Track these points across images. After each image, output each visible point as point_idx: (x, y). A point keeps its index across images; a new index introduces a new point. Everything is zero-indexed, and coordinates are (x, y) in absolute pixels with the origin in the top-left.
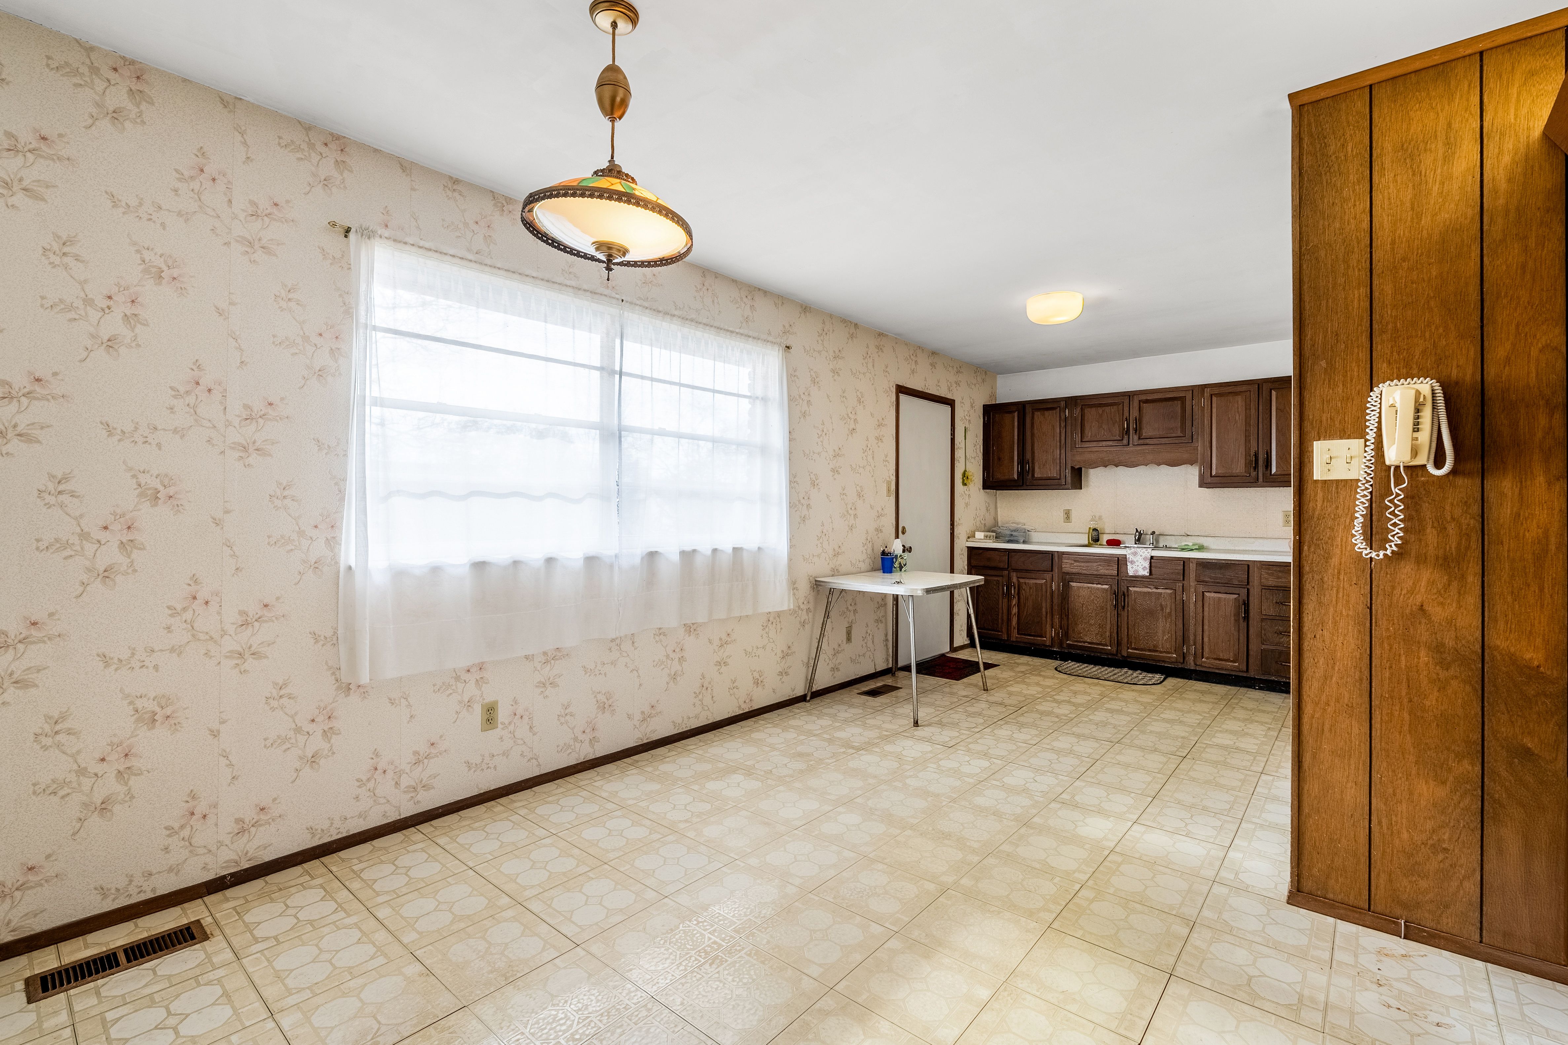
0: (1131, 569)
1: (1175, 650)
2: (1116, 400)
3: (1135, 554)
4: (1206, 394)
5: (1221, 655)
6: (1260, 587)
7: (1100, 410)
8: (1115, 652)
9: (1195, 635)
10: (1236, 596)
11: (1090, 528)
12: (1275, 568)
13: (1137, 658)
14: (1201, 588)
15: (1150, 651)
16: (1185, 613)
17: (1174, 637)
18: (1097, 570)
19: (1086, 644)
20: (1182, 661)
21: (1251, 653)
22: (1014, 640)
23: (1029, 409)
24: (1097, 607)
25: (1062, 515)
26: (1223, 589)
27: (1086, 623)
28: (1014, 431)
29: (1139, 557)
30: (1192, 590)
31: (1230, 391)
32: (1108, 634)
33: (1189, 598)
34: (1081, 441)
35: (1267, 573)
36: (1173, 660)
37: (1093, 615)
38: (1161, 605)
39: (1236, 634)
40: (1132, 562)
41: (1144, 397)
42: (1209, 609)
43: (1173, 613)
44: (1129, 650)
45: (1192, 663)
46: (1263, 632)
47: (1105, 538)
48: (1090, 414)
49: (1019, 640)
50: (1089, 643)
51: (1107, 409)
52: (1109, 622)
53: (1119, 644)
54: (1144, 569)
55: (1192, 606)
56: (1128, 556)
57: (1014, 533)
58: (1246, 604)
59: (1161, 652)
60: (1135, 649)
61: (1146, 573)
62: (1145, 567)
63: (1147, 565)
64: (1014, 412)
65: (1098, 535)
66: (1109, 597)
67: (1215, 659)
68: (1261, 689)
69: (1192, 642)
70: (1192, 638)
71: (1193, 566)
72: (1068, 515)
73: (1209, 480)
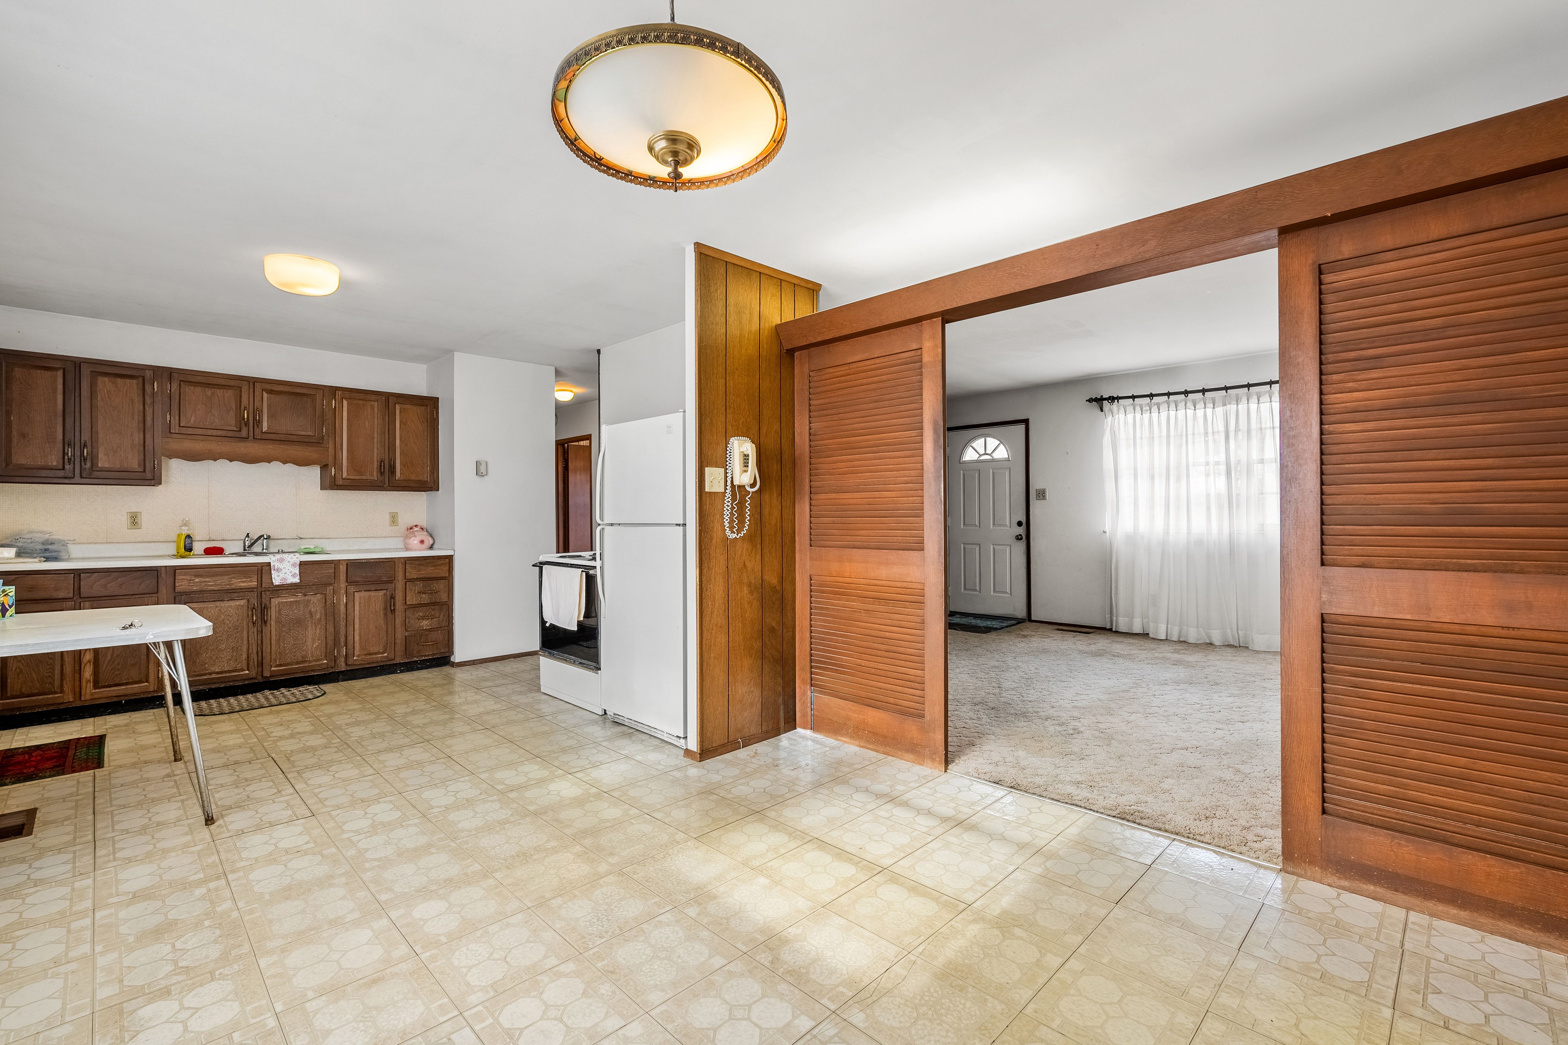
0: (276, 578)
1: (326, 656)
2: (232, 383)
3: (281, 561)
4: (337, 397)
5: (372, 649)
6: (404, 581)
7: (209, 392)
8: (254, 675)
9: (346, 637)
10: (385, 591)
11: (179, 535)
12: (417, 562)
13: (282, 675)
14: (352, 589)
15: (298, 663)
16: (336, 616)
17: (324, 642)
18: (229, 585)
19: (213, 676)
20: (333, 665)
21: (397, 641)
22: (88, 697)
23: (86, 371)
24: (229, 628)
25: (125, 520)
26: (373, 587)
27: (212, 650)
28: (55, 399)
29: (287, 563)
30: (343, 591)
31: (361, 398)
32: (245, 656)
33: (339, 599)
34: (179, 426)
35: (411, 568)
36: (324, 666)
37: (224, 637)
38: (311, 613)
39: (384, 626)
40: (278, 570)
41: (268, 387)
42: (360, 607)
43: (323, 618)
44: (272, 669)
45: (343, 664)
46: (407, 620)
47: (199, 548)
48: (192, 394)
49: (96, 696)
50: (218, 673)
51: (219, 392)
52: (245, 642)
53: (261, 664)
54: (294, 576)
55: (342, 608)
56: (272, 564)
57: (50, 547)
58: (393, 597)
59: (310, 662)
60: (280, 665)
61: (297, 580)
62: (295, 574)
63: (297, 571)
64: (56, 369)
65: (192, 543)
66: (245, 614)
67: (366, 655)
68: (402, 672)
69: (343, 644)
70: (342, 640)
71: (343, 568)
72: (134, 520)
73: (340, 482)
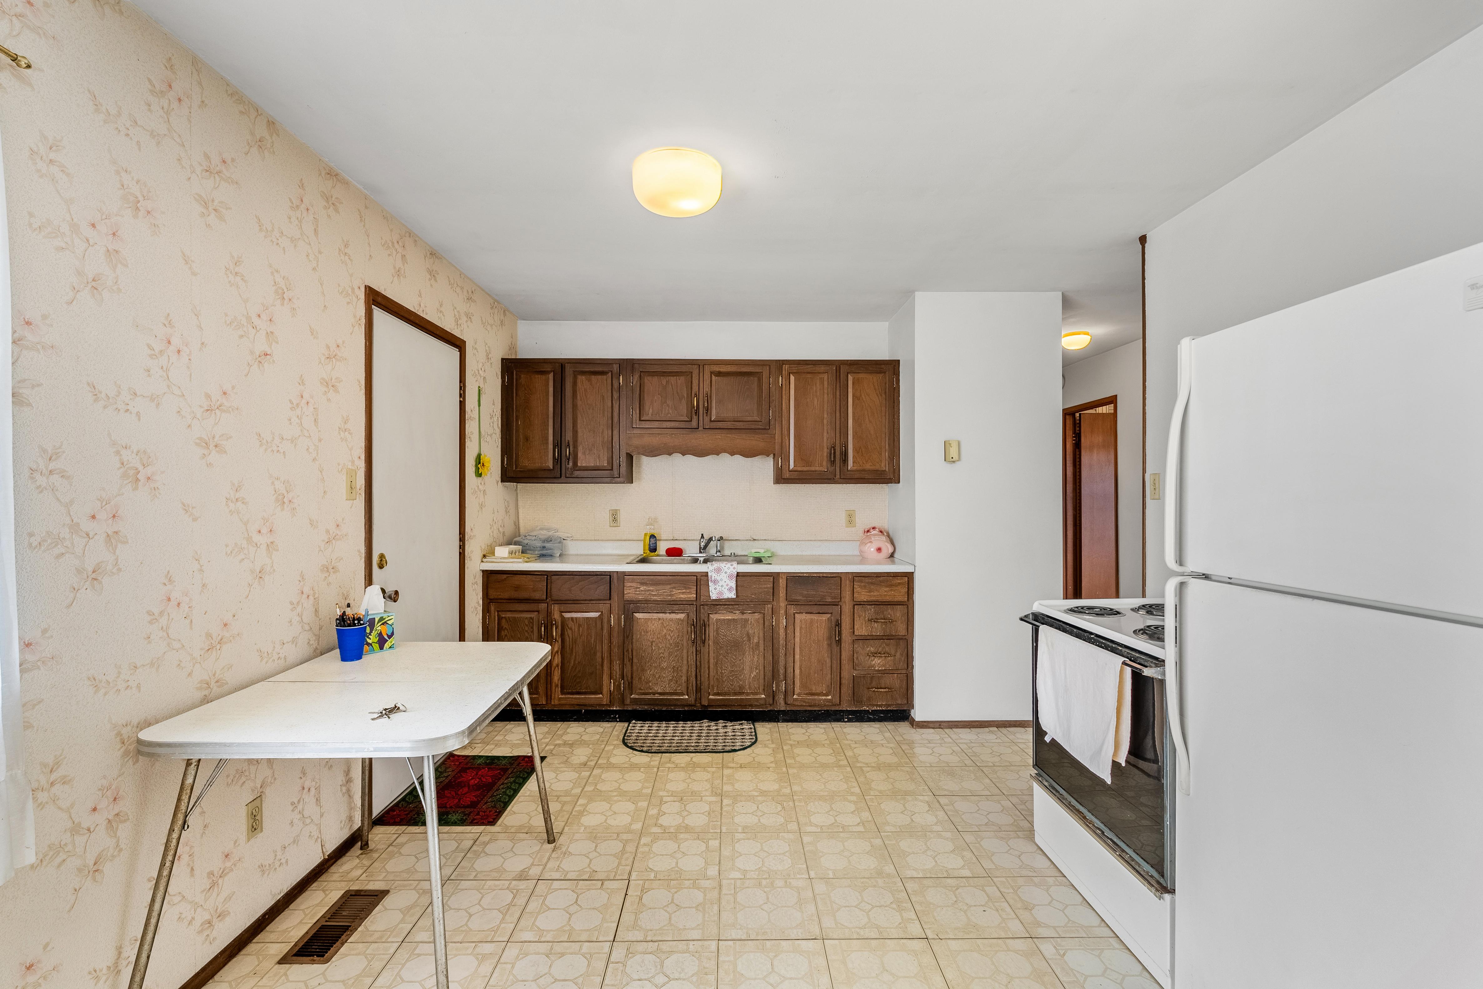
0: (713, 591)
1: (764, 690)
2: (684, 369)
3: (718, 570)
4: (784, 372)
5: (814, 689)
6: (852, 603)
7: (664, 380)
8: (693, 702)
9: (786, 668)
10: (829, 615)
11: (646, 535)
12: (867, 580)
13: (719, 706)
14: (792, 610)
15: (735, 694)
16: (775, 641)
17: (762, 672)
18: (670, 595)
19: (657, 696)
20: (771, 702)
21: (843, 681)
22: (557, 702)
23: (569, 371)
24: (671, 645)
25: (607, 517)
26: (815, 609)
27: (655, 667)
28: (548, 399)
29: (723, 574)
30: (782, 612)
31: (809, 370)
32: (684, 678)
33: (778, 621)
34: (640, 420)
35: (860, 587)
36: (762, 702)
37: (666, 654)
38: (748, 635)
39: (828, 661)
40: (715, 582)
41: (716, 369)
42: (801, 633)
43: (761, 642)
44: (711, 697)
45: (782, 702)
46: (855, 655)
47: (662, 547)
48: (652, 384)
49: (563, 702)
50: (660, 694)
51: (673, 379)
52: (685, 662)
53: (698, 690)
54: (730, 590)
55: (782, 632)
56: (709, 574)
57: (547, 545)
58: (838, 624)
59: (748, 694)
60: (718, 694)
61: (732, 595)
62: (731, 587)
63: (733, 584)
64: (548, 372)
65: (656, 543)
66: (685, 630)
67: (807, 694)
68: (850, 720)
69: (782, 677)
70: (782, 671)
71: (782, 582)
72: (615, 517)
73: (787, 475)
